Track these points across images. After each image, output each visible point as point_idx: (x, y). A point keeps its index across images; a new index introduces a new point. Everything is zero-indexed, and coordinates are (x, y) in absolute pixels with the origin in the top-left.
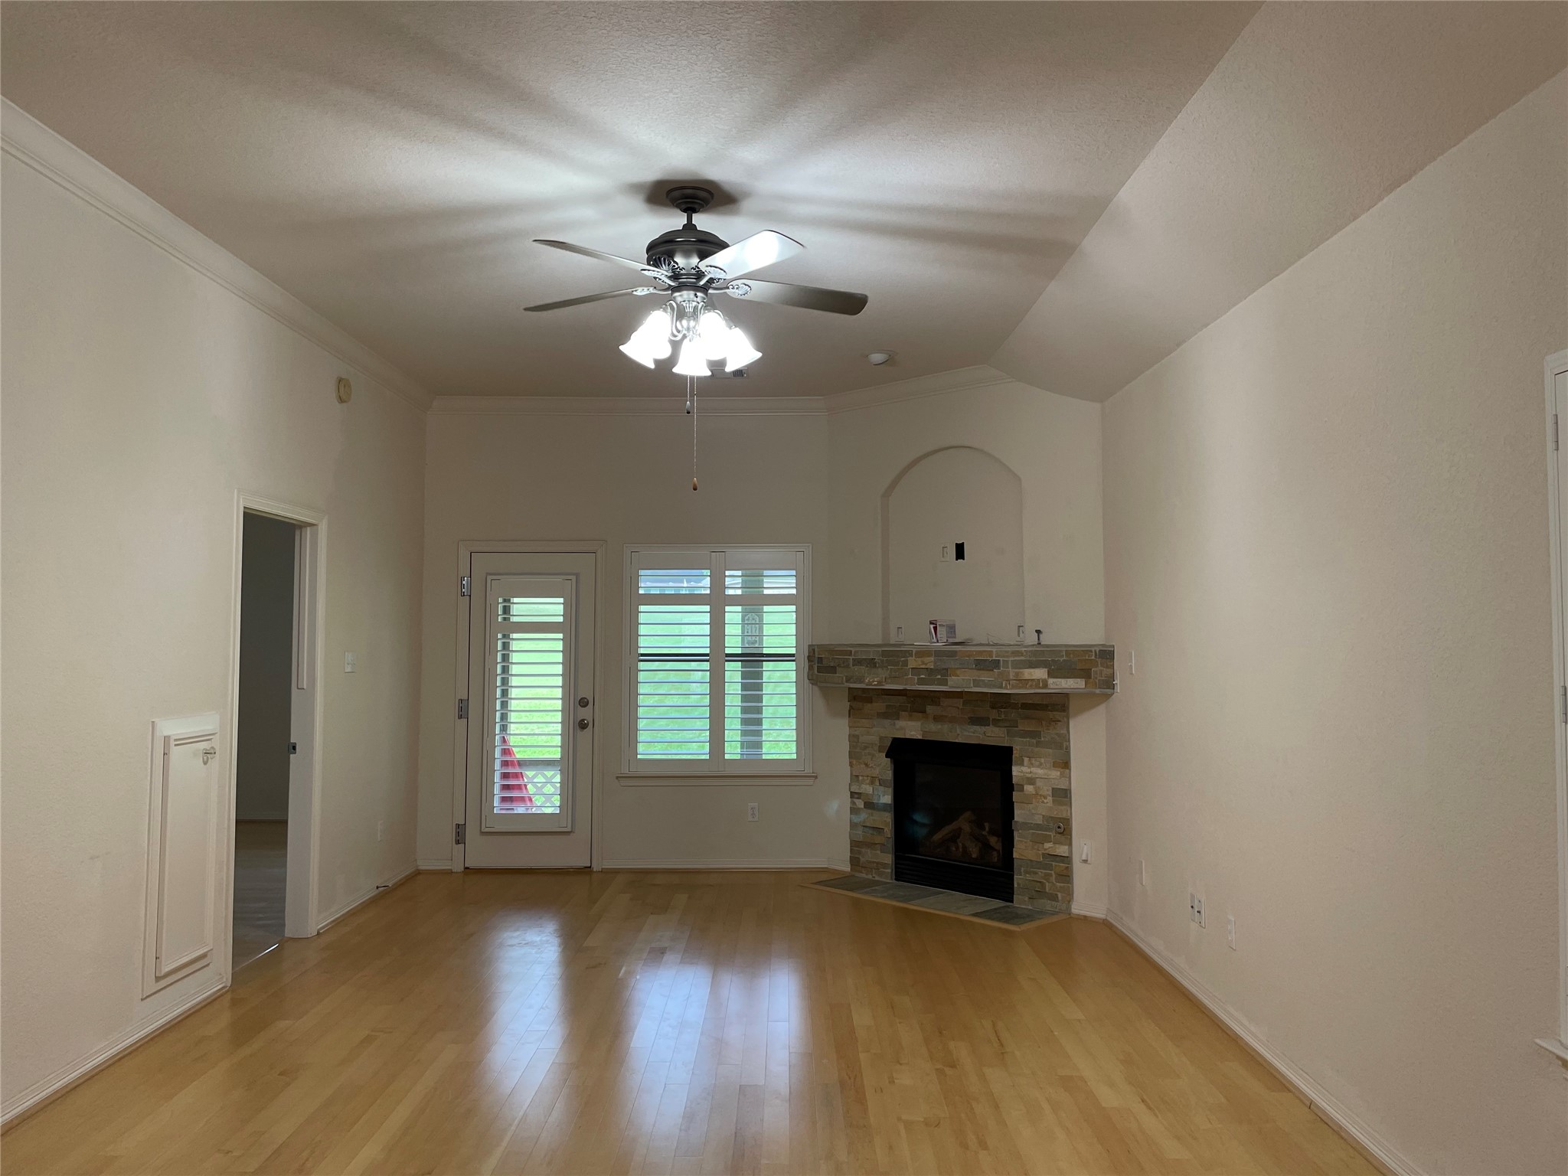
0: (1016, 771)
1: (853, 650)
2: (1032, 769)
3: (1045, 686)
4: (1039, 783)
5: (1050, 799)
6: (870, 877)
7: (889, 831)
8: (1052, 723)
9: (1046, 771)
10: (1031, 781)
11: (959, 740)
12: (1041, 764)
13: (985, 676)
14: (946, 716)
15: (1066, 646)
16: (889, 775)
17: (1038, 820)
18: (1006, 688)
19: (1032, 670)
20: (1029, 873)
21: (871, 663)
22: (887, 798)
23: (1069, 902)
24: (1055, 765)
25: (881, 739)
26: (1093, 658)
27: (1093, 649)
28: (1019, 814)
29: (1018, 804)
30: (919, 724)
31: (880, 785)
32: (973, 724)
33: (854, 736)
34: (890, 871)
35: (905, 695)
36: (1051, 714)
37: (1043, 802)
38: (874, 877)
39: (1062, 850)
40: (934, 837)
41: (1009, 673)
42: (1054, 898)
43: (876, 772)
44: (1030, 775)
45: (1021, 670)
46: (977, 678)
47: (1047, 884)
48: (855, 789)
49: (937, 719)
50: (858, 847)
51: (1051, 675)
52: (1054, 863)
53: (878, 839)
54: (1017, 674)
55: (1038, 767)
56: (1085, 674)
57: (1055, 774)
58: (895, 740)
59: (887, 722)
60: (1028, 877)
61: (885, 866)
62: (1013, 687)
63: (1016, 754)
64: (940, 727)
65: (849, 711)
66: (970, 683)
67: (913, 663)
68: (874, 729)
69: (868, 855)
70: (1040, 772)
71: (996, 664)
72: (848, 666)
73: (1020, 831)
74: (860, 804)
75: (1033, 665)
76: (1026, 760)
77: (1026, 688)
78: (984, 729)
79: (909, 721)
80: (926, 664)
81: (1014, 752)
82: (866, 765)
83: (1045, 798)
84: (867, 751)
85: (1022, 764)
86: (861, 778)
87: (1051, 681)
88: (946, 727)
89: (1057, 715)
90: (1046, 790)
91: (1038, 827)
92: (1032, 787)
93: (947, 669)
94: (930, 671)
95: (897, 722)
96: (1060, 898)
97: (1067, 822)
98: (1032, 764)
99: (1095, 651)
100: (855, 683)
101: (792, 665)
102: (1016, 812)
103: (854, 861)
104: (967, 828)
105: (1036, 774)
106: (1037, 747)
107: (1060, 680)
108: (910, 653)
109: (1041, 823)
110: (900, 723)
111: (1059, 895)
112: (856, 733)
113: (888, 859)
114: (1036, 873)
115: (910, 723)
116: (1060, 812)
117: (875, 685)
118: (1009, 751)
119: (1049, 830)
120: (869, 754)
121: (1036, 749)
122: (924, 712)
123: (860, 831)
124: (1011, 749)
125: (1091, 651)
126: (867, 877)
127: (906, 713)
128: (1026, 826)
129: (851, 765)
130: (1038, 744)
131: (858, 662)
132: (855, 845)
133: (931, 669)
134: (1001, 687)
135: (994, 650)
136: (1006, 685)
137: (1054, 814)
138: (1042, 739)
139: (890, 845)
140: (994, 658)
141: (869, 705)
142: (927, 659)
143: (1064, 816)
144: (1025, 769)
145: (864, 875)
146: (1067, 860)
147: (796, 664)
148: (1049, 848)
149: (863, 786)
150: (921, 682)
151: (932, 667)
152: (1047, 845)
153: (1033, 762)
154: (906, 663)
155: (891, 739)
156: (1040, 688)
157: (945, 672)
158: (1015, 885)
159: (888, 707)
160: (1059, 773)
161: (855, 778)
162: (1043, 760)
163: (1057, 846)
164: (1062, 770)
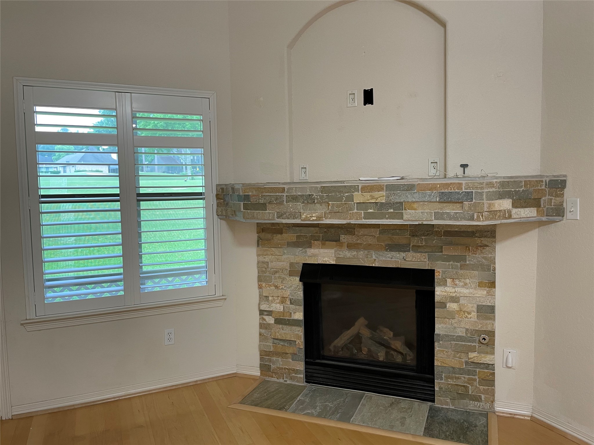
0: (439, 291)
1: (286, 187)
2: (456, 289)
3: (510, 217)
4: (462, 301)
5: (474, 314)
6: (281, 381)
7: (301, 342)
8: (479, 248)
9: (471, 291)
10: (455, 300)
11: (377, 264)
12: (466, 284)
13: (450, 209)
14: (361, 244)
15: (525, 177)
16: (300, 294)
17: (461, 332)
18: (478, 220)
19: (501, 201)
20: (452, 378)
21: (309, 200)
22: (299, 315)
23: (492, 402)
24: (481, 285)
25: (292, 264)
26: (543, 187)
27: (544, 180)
28: (440, 328)
29: (440, 319)
30: (333, 251)
31: (291, 303)
32: (391, 251)
33: (263, 262)
34: (302, 376)
35: (318, 227)
36: (478, 241)
37: (466, 317)
38: (286, 381)
39: (486, 359)
40: (336, 342)
41: (483, 204)
42: (478, 399)
43: (287, 293)
44: (454, 295)
45: (493, 202)
46: (439, 211)
47: (470, 387)
48: (264, 307)
49: (350, 247)
50: (268, 355)
51: (514, 206)
52: (478, 370)
53: (290, 350)
54: (490, 205)
55: (463, 287)
56: (536, 203)
57: (482, 293)
58: (305, 266)
59: (298, 250)
60: (450, 381)
61: (297, 372)
62: (487, 219)
63: (438, 276)
64: (355, 253)
65: (258, 241)
66: (431, 216)
67: (358, 197)
68: (284, 257)
69: (278, 363)
70: (465, 291)
71: (469, 196)
72: (281, 203)
73: (441, 342)
74: (270, 320)
75: (501, 196)
76: (449, 281)
77: (496, 219)
78: (403, 254)
79: (322, 248)
80: (377, 199)
81: (436, 274)
82: (277, 287)
83: (469, 313)
84: (277, 275)
85: (445, 284)
86: (270, 298)
87: (514, 211)
88: (361, 254)
89: (485, 241)
90: (472, 307)
91: (460, 338)
92: (456, 304)
93: (401, 203)
94: (382, 206)
95: (308, 250)
96: (483, 399)
97: (492, 334)
98: (456, 285)
99: (546, 181)
100: (289, 218)
101: (200, 203)
102: (437, 326)
103: (264, 368)
104: (366, 333)
105: (460, 292)
106: (461, 269)
107: (519, 209)
108: (355, 188)
109: (464, 335)
110: (311, 251)
111: (483, 397)
112: (266, 260)
113: (301, 366)
114: (458, 378)
115: (322, 251)
116: (484, 325)
117: (313, 220)
118: (431, 273)
119: (473, 342)
120: (279, 277)
121: (462, 272)
122: (338, 240)
123: (270, 343)
124: (433, 271)
125: (542, 181)
126: (278, 381)
127: (319, 242)
128: (448, 337)
129: (260, 287)
130: (462, 267)
131: (294, 199)
132: (264, 354)
133: (382, 203)
134: (472, 219)
135: (464, 182)
136: (478, 217)
137: (479, 327)
138: (468, 263)
139: (302, 355)
140: (464, 190)
141: (279, 235)
142: (376, 194)
143: (489, 329)
144: (448, 289)
145: (275, 379)
146: (490, 367)
147: (206, 202)
148: (474, 357)
149: (273, 305)
150: (368, 216)
151: (384, 201)
152: (472, 355)
153: (457, 282)
154: (351, 198)
155: (302, 265)
156: (506, 218)
157: (399, 206)
158: (437, 388)
159: (298, 237)
160: (485, 292)
161: (264, 298)
162: (468, 281)
163: (483, 355)
164: (488, 289)
